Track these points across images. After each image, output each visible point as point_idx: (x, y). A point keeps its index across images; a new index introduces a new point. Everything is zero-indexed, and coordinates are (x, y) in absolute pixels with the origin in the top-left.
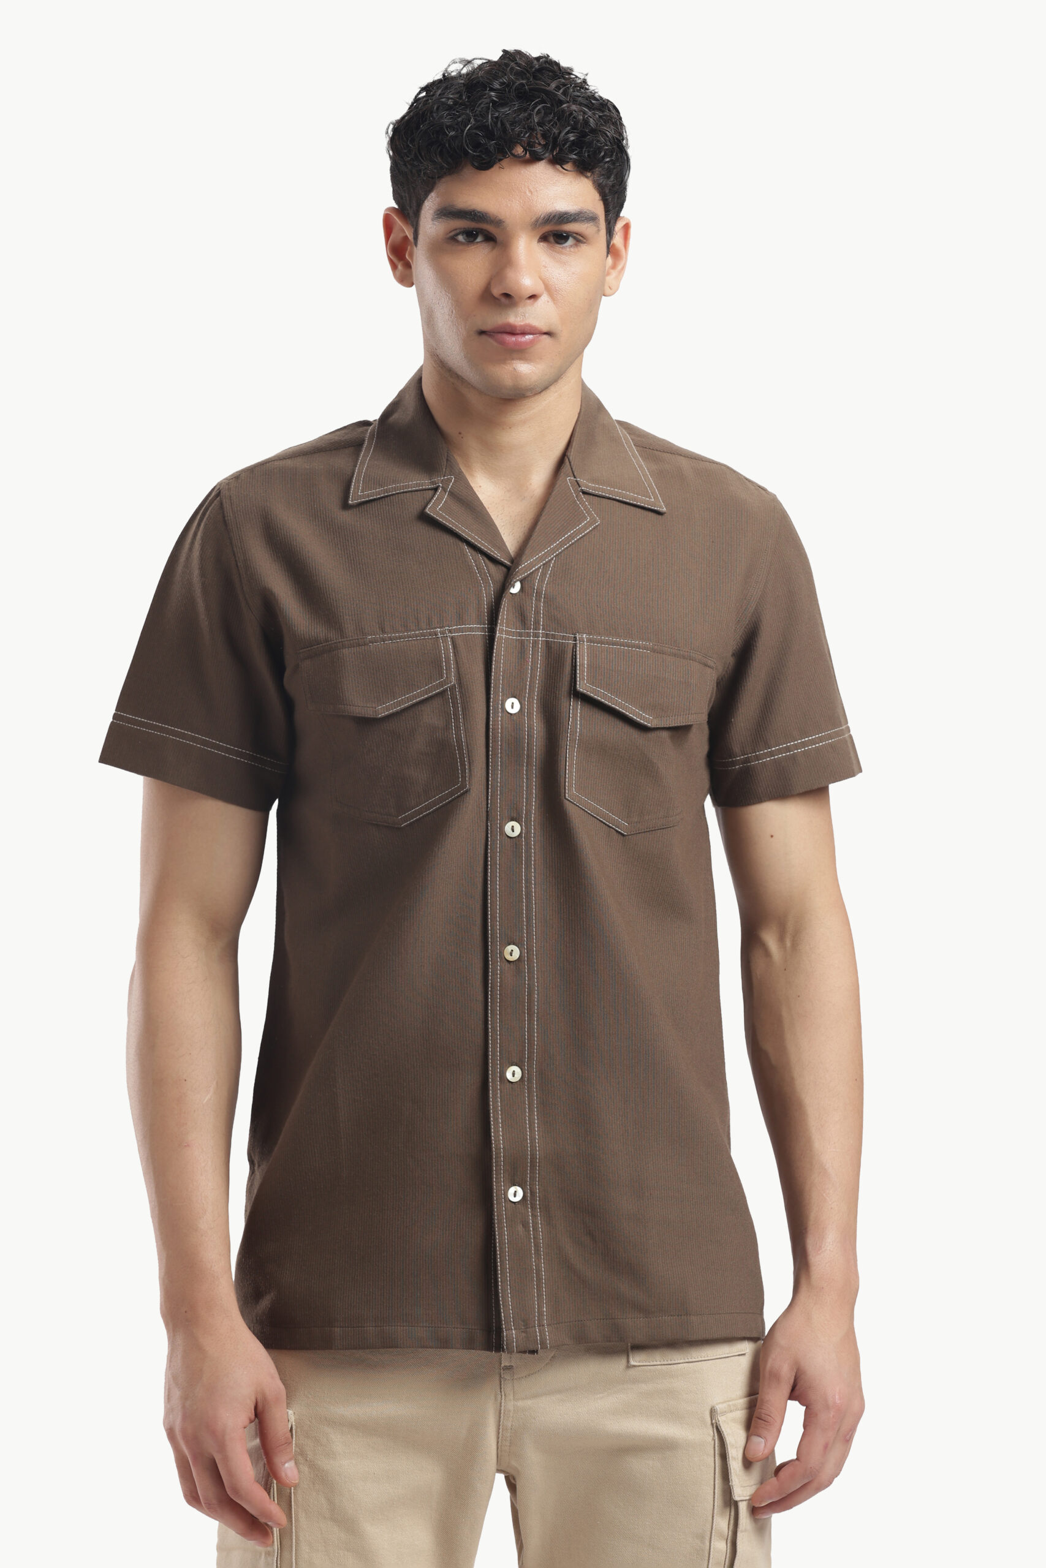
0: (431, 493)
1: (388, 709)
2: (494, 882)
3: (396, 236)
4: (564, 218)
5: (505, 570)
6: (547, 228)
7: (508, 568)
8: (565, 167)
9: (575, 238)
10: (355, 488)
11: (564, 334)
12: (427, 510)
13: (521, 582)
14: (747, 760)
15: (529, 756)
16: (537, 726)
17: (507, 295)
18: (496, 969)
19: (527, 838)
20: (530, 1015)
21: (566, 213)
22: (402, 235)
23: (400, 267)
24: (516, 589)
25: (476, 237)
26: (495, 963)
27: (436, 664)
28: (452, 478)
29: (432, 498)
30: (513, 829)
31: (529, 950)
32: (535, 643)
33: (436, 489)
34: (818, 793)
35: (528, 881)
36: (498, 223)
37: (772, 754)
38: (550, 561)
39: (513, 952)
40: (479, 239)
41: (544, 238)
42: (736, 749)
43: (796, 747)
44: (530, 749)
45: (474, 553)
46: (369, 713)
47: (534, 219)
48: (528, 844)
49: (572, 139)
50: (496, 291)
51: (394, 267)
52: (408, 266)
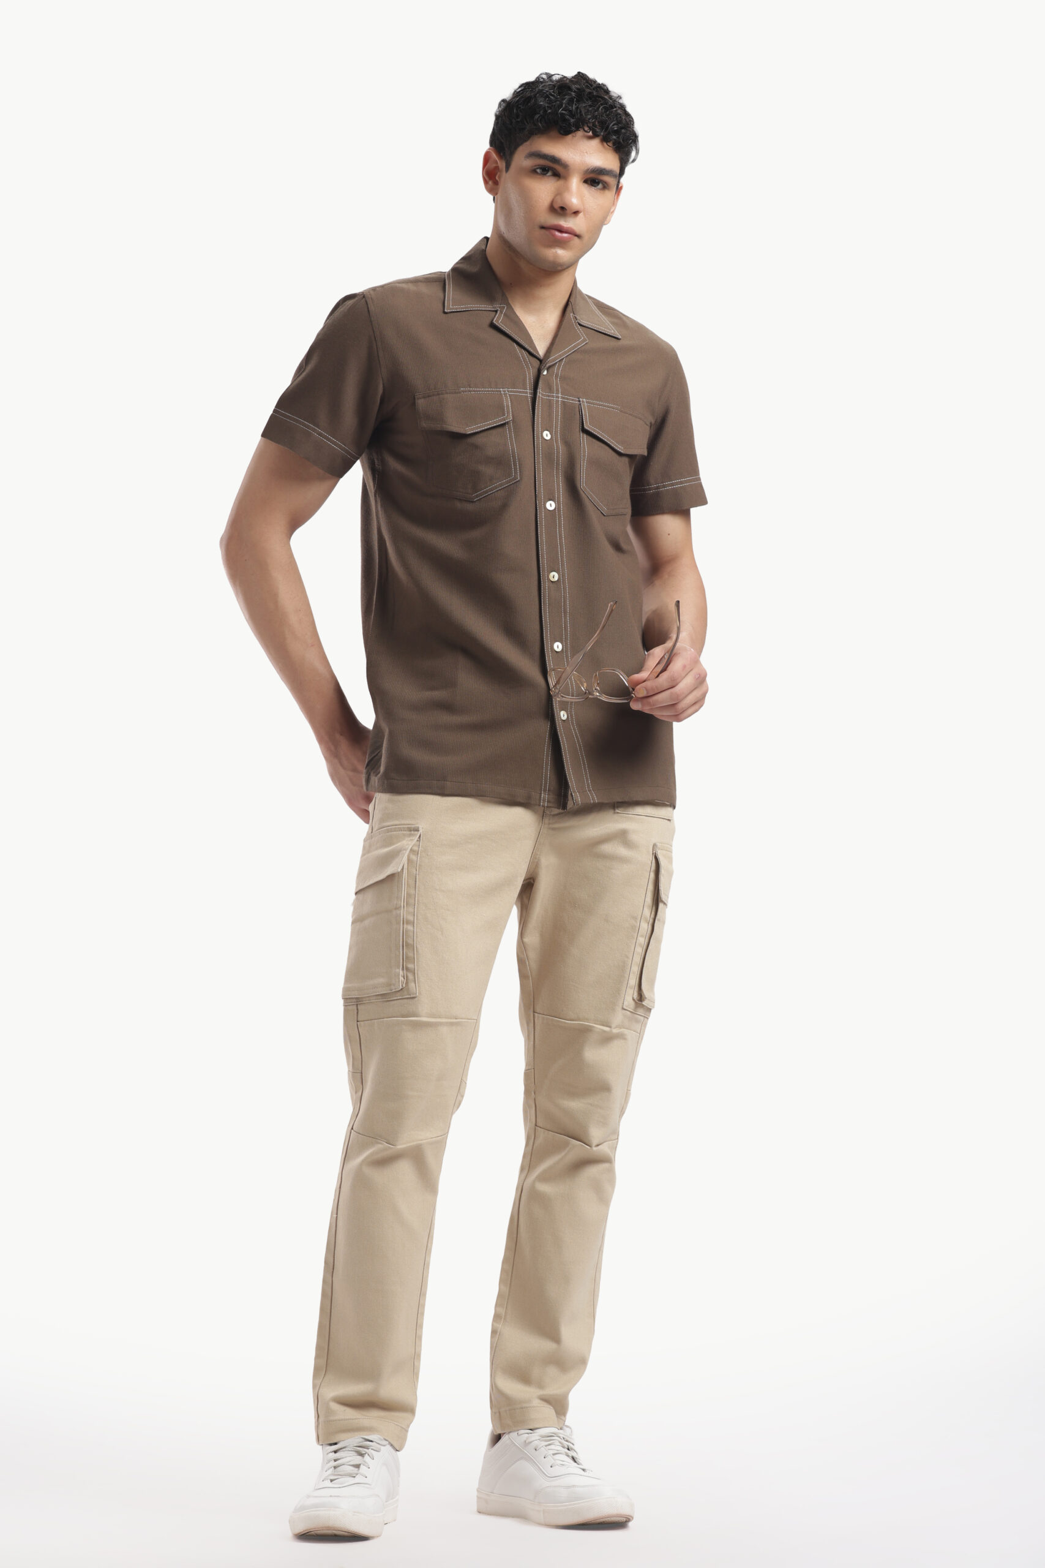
0: (494, 313)
1: (472, 429)
2: (542, 535)
3: (491, 165)
4: (601, 171)
5: (538, 362)
6: (592, 175)
7: (541, 361)
8: (608, 144)
9: (603, 185)
10: (447, 303)
11: (586, 237)
12: (494, 321)
13: (548, 369)
14: (658, 488)
15: (558, 464)
16: (561, 449)
17: (563, 208)
18: (545, 586)
19: (559, 511)
20: (565, 613)
21: (604, 169)
22: (494, 165)
23: (490, 183)
24: (545, 373)
25: (548, 171)
26: (545, 582)
27: (501, 409)
28: (504, 307)
29: (495, 316)
30: (551, 505)
31: (563, 576)
32: (557, 401)
33: (496, 311)
34: (685, 514)
35: (560, 535)
36: (565, 166)
37: (672, 485)
38: (563, 359)
39: (554, 576)
40: (550, 173)
41: (586, 182)
42: (652, 481)
43: (686, 482)
44: (558, 460)
45: (520, 349)
46: (462, 431)
47: (586, 168)
48: (559, 514)
49: (616, 129)
50: (556, 206)
51: (486, 182)
52: (496, 183)
